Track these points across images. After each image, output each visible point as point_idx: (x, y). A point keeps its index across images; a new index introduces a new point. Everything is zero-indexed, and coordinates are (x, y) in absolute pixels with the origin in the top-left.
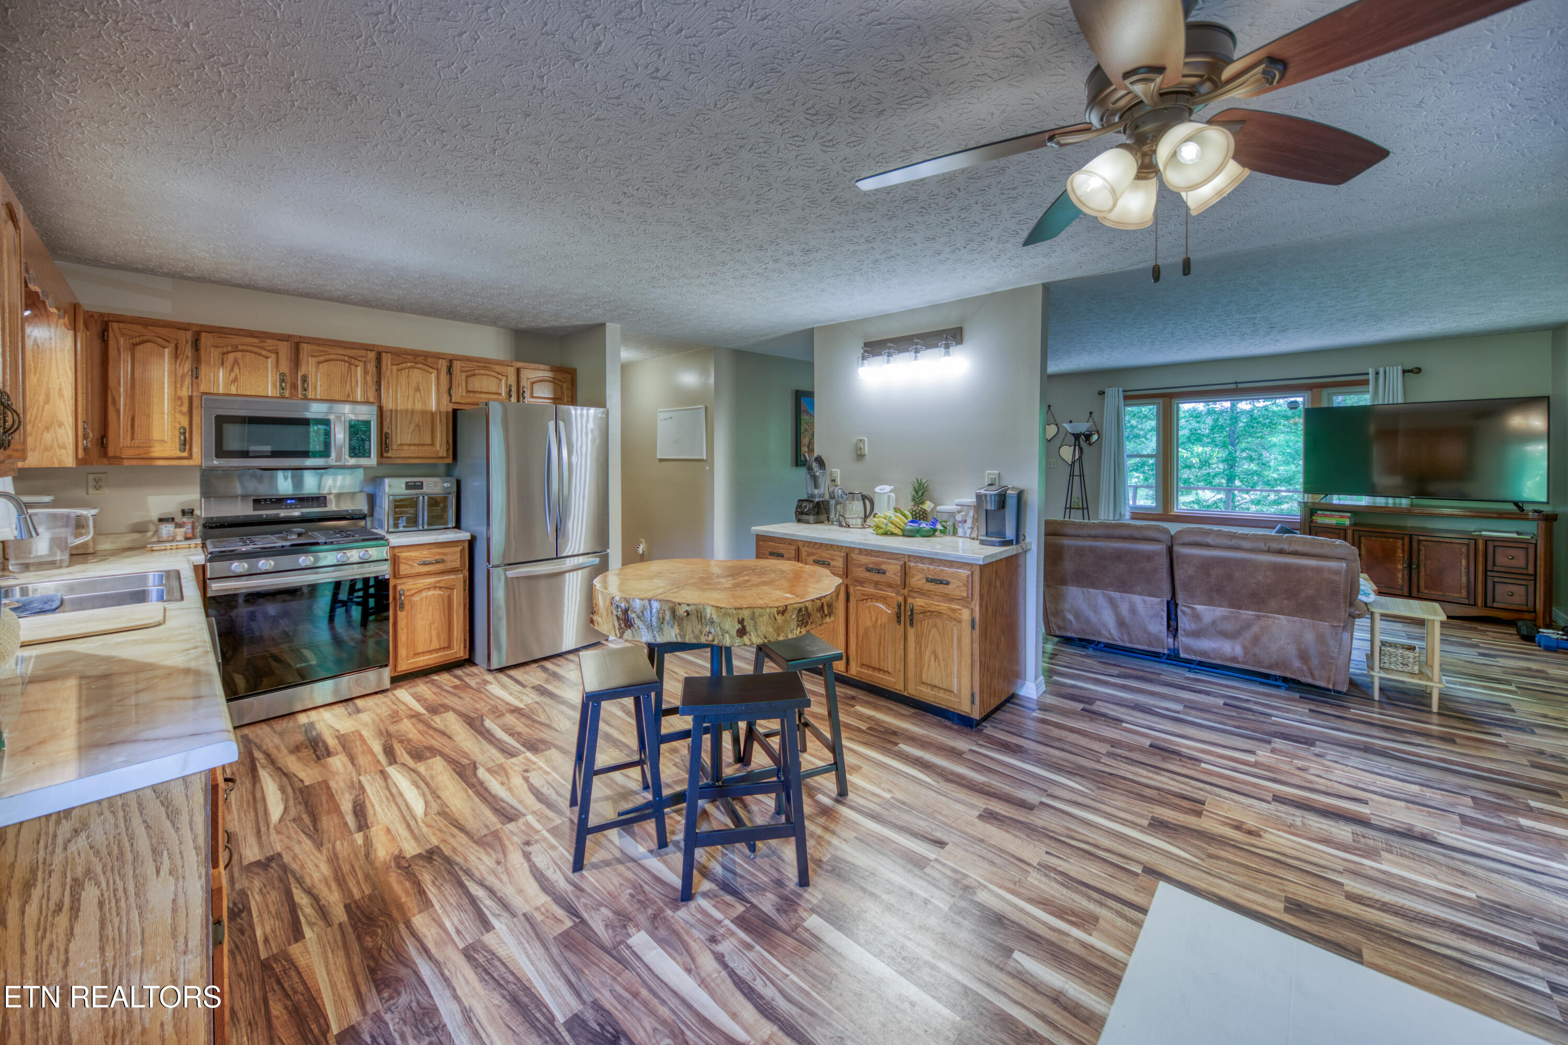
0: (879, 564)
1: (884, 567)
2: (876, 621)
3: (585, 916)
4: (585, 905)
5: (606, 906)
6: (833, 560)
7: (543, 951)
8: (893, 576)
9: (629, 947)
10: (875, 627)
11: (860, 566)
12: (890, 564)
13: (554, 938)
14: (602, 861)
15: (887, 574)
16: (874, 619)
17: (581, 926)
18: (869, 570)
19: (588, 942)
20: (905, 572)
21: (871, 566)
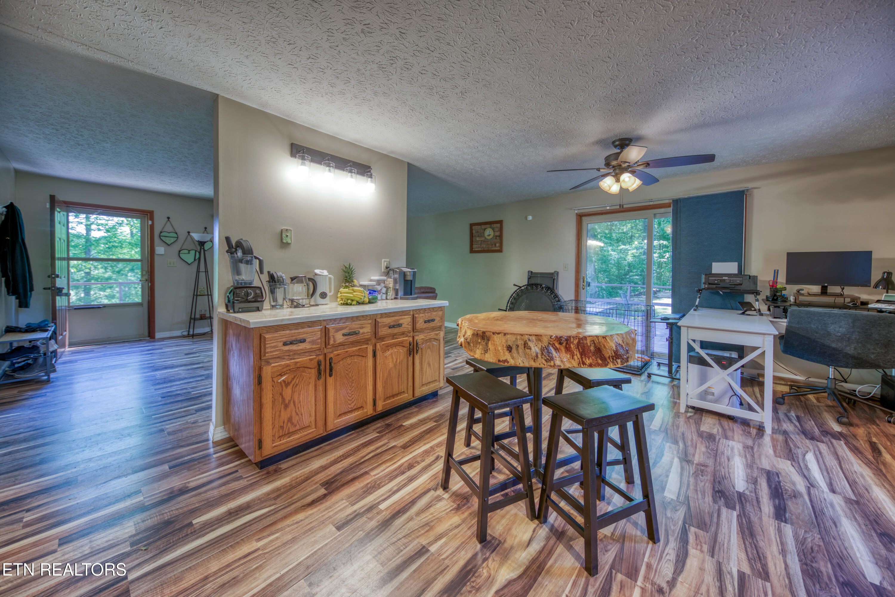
0: (398, 320)
1: (401, 322)
2: (396, 362)
3: (680, 523)
4: (674, 525)
5: (666, 515)
6: (362, 328)
7: (719, 535)
8: (407, 326)
9: (678, 498)
10: (395, 366)
11: (385, 326)
12: (404, 318)
13: (707, 532)
14: (637, 528)
15: (403, 326)
16: (395, 360)
17: (688, 521)
18: (391, 327)
19: (693, 516)
20: (414, 320)
21: (392, 324)
